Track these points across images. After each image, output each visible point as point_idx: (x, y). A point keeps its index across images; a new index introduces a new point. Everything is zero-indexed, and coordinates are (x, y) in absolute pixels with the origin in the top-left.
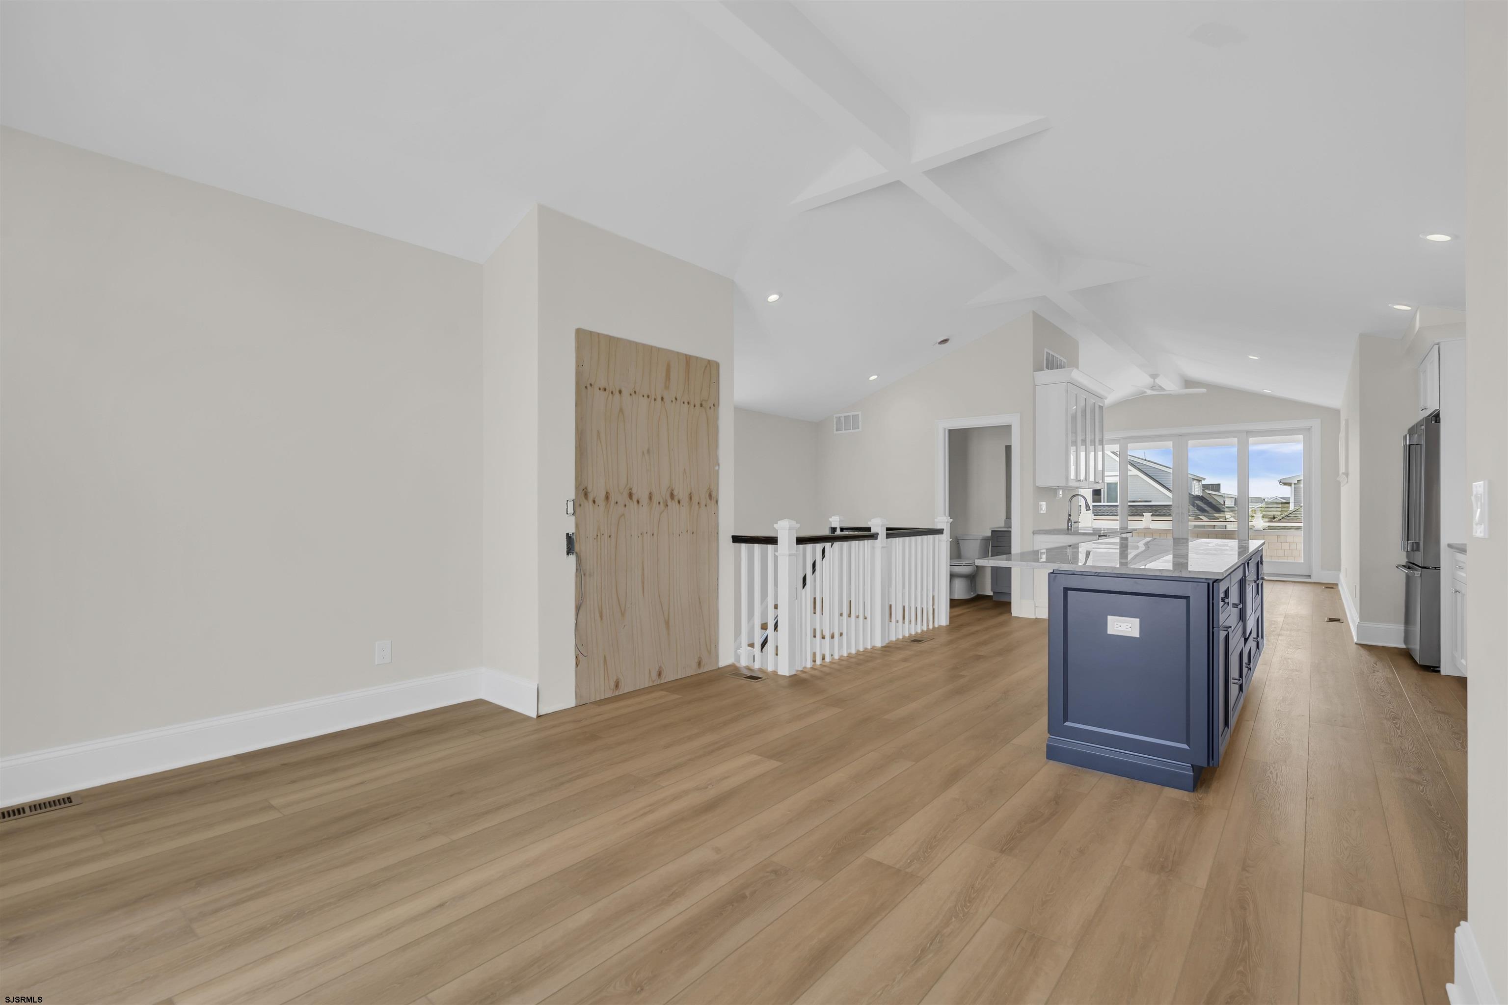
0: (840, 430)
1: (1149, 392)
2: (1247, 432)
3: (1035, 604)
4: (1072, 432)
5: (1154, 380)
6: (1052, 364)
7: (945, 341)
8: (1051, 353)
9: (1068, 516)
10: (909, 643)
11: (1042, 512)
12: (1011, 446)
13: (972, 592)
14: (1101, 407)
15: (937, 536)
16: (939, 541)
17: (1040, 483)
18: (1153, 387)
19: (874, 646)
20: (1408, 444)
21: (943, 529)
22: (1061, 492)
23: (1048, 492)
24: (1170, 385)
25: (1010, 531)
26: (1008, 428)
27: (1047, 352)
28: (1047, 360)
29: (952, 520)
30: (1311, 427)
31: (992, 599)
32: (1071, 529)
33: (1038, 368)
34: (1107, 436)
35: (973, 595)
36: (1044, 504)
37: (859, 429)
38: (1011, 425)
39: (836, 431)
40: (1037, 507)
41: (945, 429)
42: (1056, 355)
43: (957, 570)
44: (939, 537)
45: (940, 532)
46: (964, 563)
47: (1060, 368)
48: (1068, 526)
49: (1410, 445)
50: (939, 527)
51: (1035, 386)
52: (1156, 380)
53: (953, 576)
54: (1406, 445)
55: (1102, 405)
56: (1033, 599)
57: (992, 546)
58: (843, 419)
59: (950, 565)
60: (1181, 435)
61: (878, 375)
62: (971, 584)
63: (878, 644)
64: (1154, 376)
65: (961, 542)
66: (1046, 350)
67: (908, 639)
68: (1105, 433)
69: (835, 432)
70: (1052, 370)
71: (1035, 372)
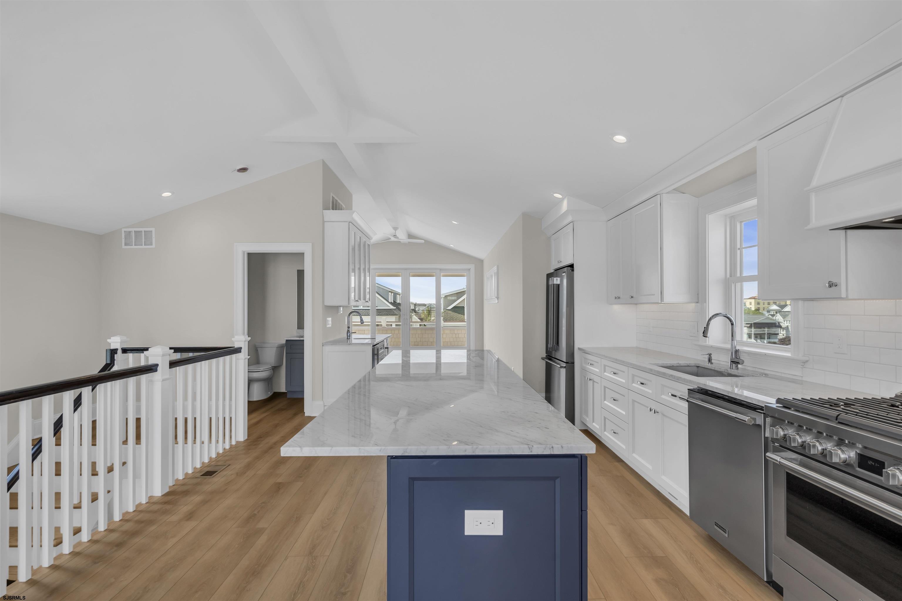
0: (130, 245)
1: (393, 239)
2: (440, 270)
3: (324, 404)
4: (352, 263)
6: (335, 206)
7: (244, 170)
8: (336, 198)
9: (347, 328)
10: (199, 479)
11: (328, 326)
12: (304, 270)
13: (269, 392)
14: (369, 245)
15: (234, 356)
16: (237, 359)
17: (328, 303)
18: (395, 236)
19: (151, 497)
21: (241, 348)
22: (341, 308)
23: (333, 309)
24: (402, 236)
25: (303, 340)
26: (302, 254)
28: (333, 202)
29: (250, 338)
30: (470, 268)
31: (286, 396)
32: (350, 338)
33: (326, 208)
34: (372, 267)
35: (270, 394)
36: (330, 319)
37: (151, 245)
38: (304, 253)
40: (325, 322)
41: (244, 252)
42: (339, 201)
43: (255, 375)
44: (236, 356)
45: (238, 350)
46: (262, 369)
47: (341, 210)
48: (348, 336)
50: (236, 346)
51: (324, 222)
52: (396, 231)
53: (250, 381)
55: (369, 244)
56: (323, 400)
57: (286, 353)
58: (133, 234)
59: (248, 372)
61: (173, 193)
62: (268, 385)
63: (158, 492)
64: (395, 229)
65: (259, 349)
66: (332, 195)
67: (200, 472)
68: (371, 265)
69: (124, 247)
70: (335, 211)
71: (324, 211)
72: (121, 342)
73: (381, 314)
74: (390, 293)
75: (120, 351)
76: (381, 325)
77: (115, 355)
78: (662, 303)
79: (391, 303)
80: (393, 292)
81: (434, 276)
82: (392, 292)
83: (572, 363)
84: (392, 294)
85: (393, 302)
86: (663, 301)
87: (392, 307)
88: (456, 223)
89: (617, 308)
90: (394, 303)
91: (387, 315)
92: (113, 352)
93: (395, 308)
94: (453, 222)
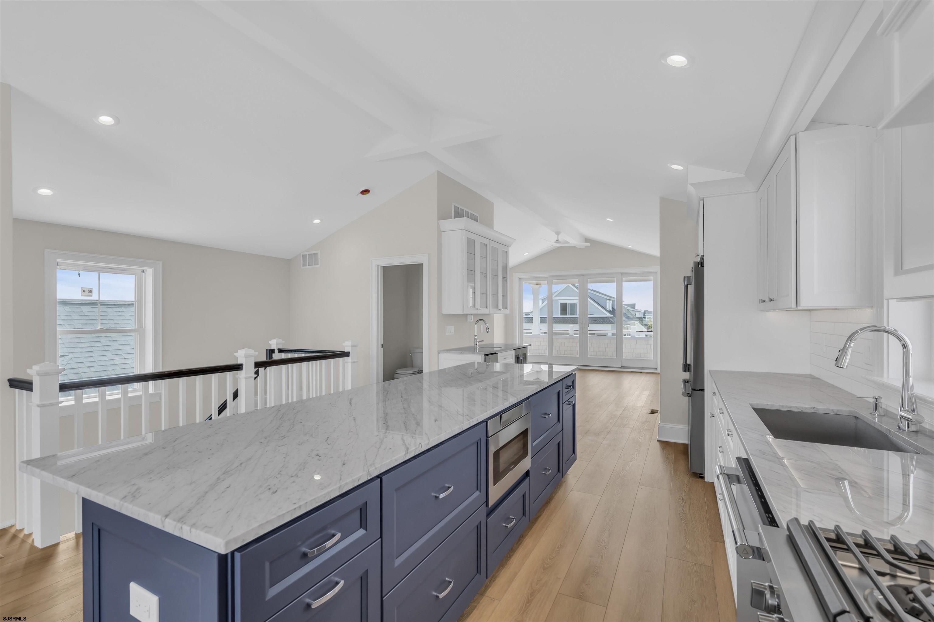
0: (306, 266)
1: (556, 244)
2: (621, 274)
5: (558, 235)
6: (461, 215)
7: (366, 191)
8: (459, 207)
12: (423, 280)
16: (345, 362)
17: (445, 311)
18: (557, 241)
20: (686, 284)
22: (471, 317)
24: (573, 241)
26: (421, 266)
27: (455, 206)
28: (455, 210)
32: (476, 347)
33: (443, 216)
37: (318, 265)
38: (422, 264)
39: (303, 266)
41: (378, 266)
42: (464, 208)
49: (687, 285)
51: (441, 231)
52: (559, 236)
54: (685, 285)
55: (507, 250)
58: (308, 257)
60: (583, 275)
61: (321, 220)
64: (558, 233)
66: (453, 204)
69: (302, 268)
70: (460, 218)
71: (439, 221)
72: (277, 344)
73: (596, 322)
74: (608, 301)
75: (276, 351)
76: (568, 334)
77: (273, 354)
78: (799, 308)
79: (609, 311)
80: (612, 300)
81: (614, 282)
82: (610, 300)
83: (701, 391)
84: (611, 302)
85: (611, 310)
86: (800, 306)
87: (609, 315)
88: (612, 220)
89: (773, 317)
90: (612, 312)
91: (603, 323)
92: (272, 351)
93: (612, 316)
94: (608, 219)
